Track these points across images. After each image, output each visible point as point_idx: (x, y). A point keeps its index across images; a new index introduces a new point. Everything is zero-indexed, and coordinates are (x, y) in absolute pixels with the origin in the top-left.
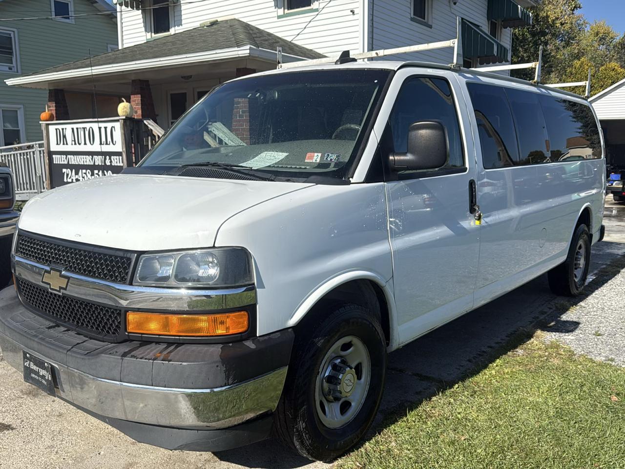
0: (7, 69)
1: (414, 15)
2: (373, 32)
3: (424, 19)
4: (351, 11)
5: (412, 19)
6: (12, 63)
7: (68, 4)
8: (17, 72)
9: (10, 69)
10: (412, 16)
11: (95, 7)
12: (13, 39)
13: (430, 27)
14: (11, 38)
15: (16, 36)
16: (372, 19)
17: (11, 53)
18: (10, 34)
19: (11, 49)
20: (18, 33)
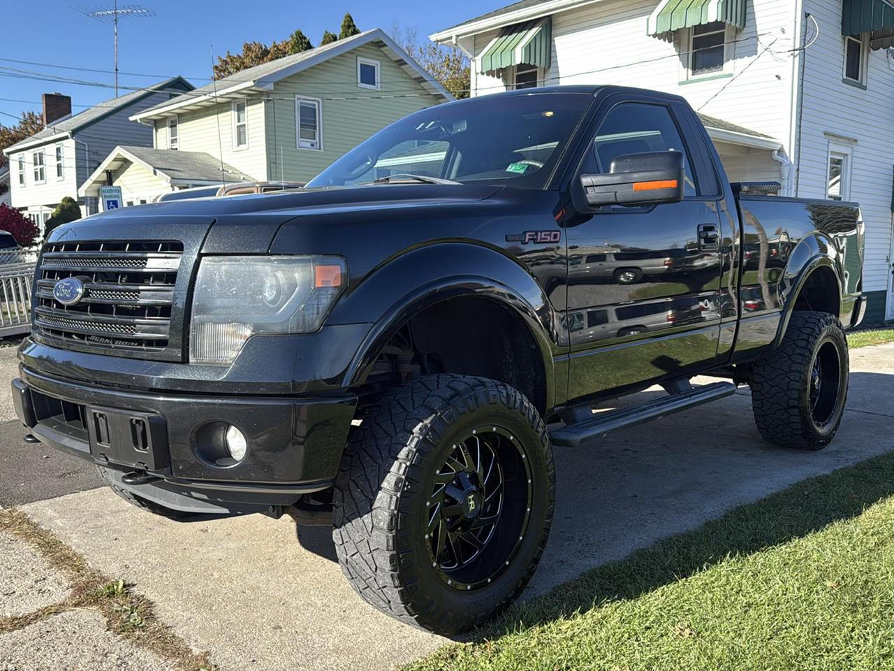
0: (309, 145)
1: (847, 76)
2: (802, 98)
3: (857, 79)
4: (777, 76)
5: (844, 81)
6: (315, 139)
7: (374, 67)
8: (320, 149)
9: (312, 145)
10: (845, 77)
11: (403, 70)
12: (317, 110)
13: (865, 88)
14: (315, 109)
15: (321, 105)
16: (802, 85)
17: (315, 127)
18: (314, 105)
19: (315, 122)
20: (323, 102)
